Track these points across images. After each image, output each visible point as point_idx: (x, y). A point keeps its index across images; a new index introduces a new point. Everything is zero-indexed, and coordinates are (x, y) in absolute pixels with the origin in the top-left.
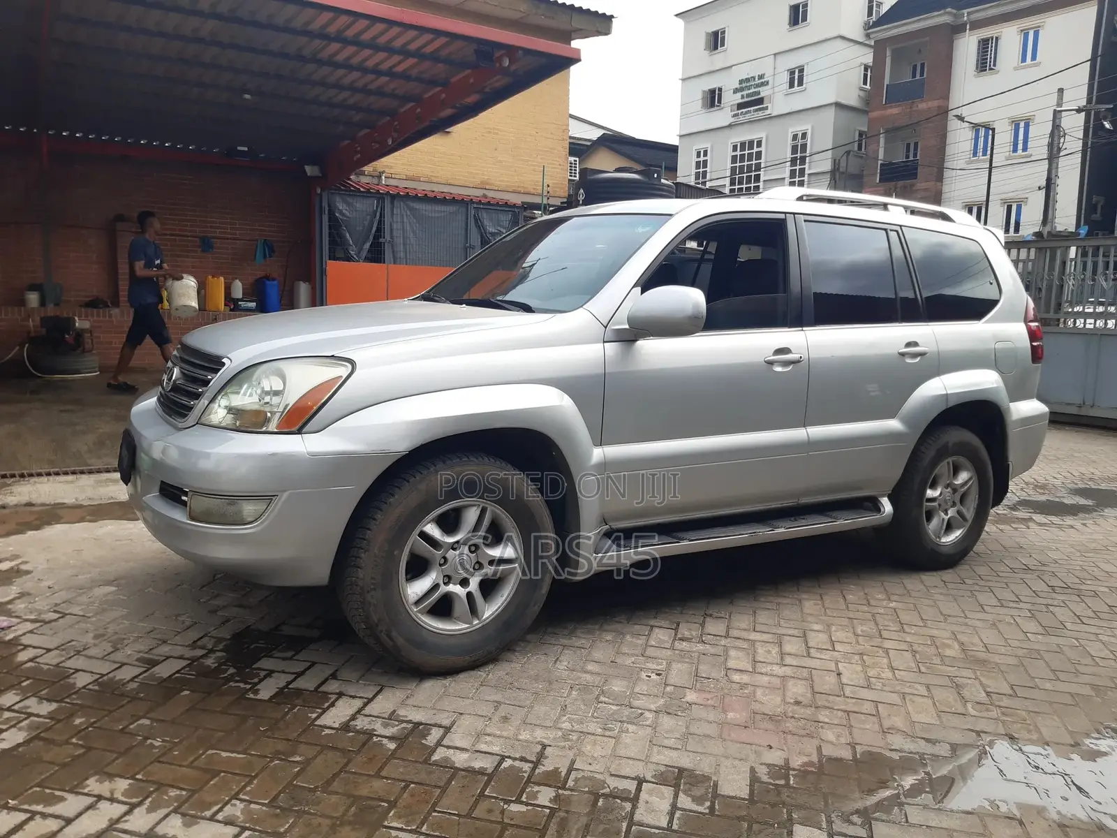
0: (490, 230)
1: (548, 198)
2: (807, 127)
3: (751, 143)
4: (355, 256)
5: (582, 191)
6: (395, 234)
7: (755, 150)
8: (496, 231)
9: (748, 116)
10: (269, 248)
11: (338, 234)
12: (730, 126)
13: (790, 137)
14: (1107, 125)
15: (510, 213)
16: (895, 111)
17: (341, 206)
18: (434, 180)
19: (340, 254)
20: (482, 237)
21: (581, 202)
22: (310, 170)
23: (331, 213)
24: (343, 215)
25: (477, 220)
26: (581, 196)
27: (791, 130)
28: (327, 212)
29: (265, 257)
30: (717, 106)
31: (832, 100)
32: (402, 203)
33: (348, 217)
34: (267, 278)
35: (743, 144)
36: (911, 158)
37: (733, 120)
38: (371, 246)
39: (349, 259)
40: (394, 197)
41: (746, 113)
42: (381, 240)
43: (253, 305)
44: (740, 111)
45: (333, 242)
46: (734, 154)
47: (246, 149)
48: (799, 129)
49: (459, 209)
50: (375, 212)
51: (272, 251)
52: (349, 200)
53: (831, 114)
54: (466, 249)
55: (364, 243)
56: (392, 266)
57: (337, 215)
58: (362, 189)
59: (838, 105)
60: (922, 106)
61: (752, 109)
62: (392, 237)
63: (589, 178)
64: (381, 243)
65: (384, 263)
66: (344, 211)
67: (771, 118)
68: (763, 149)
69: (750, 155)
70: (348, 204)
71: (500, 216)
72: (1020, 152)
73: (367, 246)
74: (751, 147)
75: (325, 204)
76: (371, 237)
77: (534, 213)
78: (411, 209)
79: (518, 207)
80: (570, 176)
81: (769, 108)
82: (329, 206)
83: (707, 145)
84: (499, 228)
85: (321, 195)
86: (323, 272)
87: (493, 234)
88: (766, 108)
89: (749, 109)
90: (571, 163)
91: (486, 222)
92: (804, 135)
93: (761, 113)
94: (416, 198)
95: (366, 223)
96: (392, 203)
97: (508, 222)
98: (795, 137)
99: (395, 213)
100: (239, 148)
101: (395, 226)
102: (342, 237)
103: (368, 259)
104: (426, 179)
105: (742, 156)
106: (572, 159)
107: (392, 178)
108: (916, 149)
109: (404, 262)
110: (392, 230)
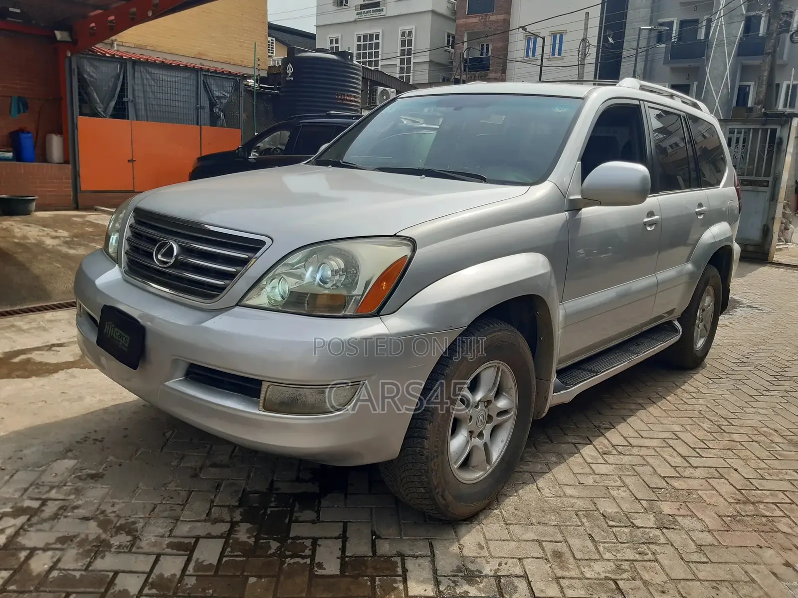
0: (217, 94)
1: (259, 70)
2: (412, 27)
3: (371, 36)
4: (102, 113)
5: (290, 66)
6: (136, 93)
7: (375, 41)
8: (222, 95)
9: (368, 15)
10: (23, 104)
11: (86, 93)
12: (355, 21)
13: (400, 34)
14: (610, 40)
15: (233, 80)
16: (473, 20)
17: (88, 68)
18: (159, 49)
19: (86, 110)
20: (210, 99)
21: (290, 75)
22: (59, 35)
23: (80, 74)
24: (92, 77)
25: (206, 86)
26: (290, 70)
27: (400, 28)
28: (76, 73)
29: (19, 112)
30: (345, 5)
31: (430, 8)
32: (142, 68)
33: (96, 79)
34: (22, 131)
35: (365, 36)
36: (485, 55)
37: (357, 17)
38: (116, 104)
39: (95, 114)
40: (135, 63)
41: (367, 12)
42: (125, 99)
43: (10, 155)
44: (362, 11)
45: (82, 101)
46: (359, 43)
47: (18, 11)
48: (406, 28)
49: (191, 75)
50: (119, 75)
51: (26, 106)
52: (97, 64)
53: (429, 18)
54: (197, 109)
55: (111, 101)
56: (135, 121)
57: (85, 76)
58: (107, 55)
59: (433, 12)
60: (493, 18)
61: (371, 9)
62: (134, 97)
63: (296, 56)
64: (125, 102)
65: (128, 119)
66: (91, 74)
67: (385, 18)
68: (380, 41)
69: (371, 45)
70: (95, 67)
71: (224, 82)
72: (556, 56)
73: (113, 104)
74: (372, 39)
75: (74, 66)
76: (116, 96)
77: (248, 82)
78: (150, 74)
79: (239, 76)
80: (269, 52)
81: (384, 10)
82: (78, 68)
83: (338, 35)
84: (224, 93)
85: (70, 58)
86: (74, 126)
87: (219, 98)
88: (382, 10)
89: (369, 10)
90: (269, 42)
91: (214, 88)
92: (410, 33)
93: (378, 14)
94: (154, 64)
95: (111, 84)
96: (133, 68)
97: (231, 88)
98: (403, 34)
99: (136, 76)
100: (11, 9)
101: (136, 88)
102: (88, 94)
103: (114, 116)
104: (152, 48)
105: (365, 46)
106: (270, 39)
107: (122, 45)
108: (487, 49)
109: (146, 119)
110: (134, 90)
